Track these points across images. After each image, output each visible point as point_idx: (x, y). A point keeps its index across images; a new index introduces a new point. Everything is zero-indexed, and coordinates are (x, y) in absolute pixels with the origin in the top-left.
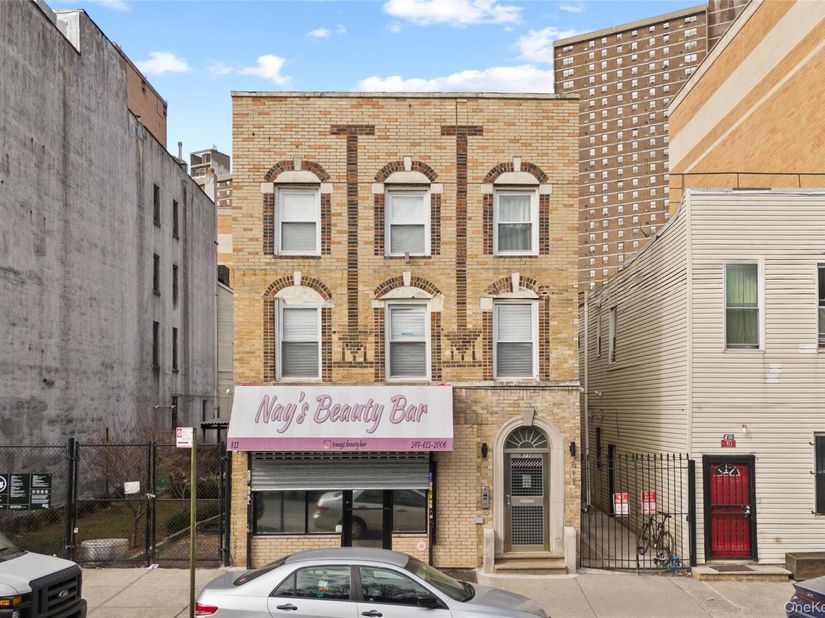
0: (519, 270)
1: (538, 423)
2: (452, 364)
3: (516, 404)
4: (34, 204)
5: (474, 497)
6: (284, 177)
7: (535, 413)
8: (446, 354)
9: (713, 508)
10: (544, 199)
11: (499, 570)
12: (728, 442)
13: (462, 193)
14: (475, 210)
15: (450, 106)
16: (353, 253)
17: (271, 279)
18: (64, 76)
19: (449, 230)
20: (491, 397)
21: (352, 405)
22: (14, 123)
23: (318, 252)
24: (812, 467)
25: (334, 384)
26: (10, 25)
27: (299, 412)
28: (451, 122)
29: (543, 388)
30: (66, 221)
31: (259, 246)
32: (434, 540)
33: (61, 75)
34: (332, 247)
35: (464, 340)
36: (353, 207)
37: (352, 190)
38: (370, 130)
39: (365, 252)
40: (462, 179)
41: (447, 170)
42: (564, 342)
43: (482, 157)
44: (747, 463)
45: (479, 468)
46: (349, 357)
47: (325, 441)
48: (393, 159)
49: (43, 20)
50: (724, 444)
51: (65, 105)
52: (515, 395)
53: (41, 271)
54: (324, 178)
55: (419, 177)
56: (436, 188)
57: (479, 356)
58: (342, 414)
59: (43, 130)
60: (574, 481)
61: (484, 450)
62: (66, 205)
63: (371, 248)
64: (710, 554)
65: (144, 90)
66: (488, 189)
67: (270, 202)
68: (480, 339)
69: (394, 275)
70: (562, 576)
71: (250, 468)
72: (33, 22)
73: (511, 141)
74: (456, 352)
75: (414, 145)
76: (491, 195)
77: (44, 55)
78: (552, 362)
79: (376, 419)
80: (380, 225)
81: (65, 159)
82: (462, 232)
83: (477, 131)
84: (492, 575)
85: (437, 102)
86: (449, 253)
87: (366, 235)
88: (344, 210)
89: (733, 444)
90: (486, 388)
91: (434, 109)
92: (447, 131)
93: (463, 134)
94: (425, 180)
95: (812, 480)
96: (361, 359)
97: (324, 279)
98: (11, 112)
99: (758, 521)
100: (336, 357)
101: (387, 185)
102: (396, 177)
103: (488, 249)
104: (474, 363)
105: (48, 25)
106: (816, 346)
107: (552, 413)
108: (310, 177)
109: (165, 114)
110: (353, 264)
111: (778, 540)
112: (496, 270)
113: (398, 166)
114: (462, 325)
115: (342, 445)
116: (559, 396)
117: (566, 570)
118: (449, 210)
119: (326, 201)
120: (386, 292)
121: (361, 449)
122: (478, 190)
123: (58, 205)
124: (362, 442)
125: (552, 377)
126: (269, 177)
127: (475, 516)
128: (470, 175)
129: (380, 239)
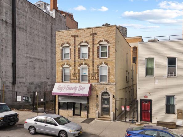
0: (104, 61)
1: (107, 91)
2: (92, 79)
3: (103, 87)
4: (45, 48)
5: (95, 105)
6: (64, 46)
7: (107, 89)
8: (90, 77)
9: (142, 110)
10: (109, 46)
11: (98, 119)
12: (146, 96)
13: (93, 46)
14: (96, 50)
15: (91, 30)
16: (75, 59)
17: (62, 64)
18: (51, 24)
19: (91, 54)
20: (98, 86)
21: (72, 87)
22: (40, 34)
23: (69, 59)
24: (165, 103)
25: (72, 83)
26: (39, 17)
27: (64, 88)
28: (92, 33)
29: (108, 84)
30: (52, 50)
31: (60, 58)
32: (88, 113)
33: (51, 23)
34: (71, 58)
35: (94, 75)
36: (75, 50)
37: (75, 47)
38: (78, 36)
39: (77, 59)
40: (93, 44)
41: (91, 42)
42: (112, 75)
43: (97, 39)
44: (150, 101)
45: (96, 99)
46: (74, 78)
47: (67, 93)
48: (82, 41)
49: (47, 14)
50: (145, 97)
51: (52, 29)
52: (103, 86)
53: (47, 59)
54: (70, 45)
55: (86, 44)
56: (89, 46)
57: (96, 78)
58: (70, 89)
59: (47, 34)
60: (114, 103)
61: (97, 96)
62: (52, 47)
63: (78, 58)
64: (141, 120)
65: (72, 21)
66: (98, 45)
67: (62, 50)
68: (97, 74)
69: (82, 63)
70: (110, 122)
71: (58, 97)
72: (44, 15)
73: (102, 36)
74: (92, 77)
75: (85, 38)
76: (99, 47)
77: (47, 21)
78: (110, 79)
79: (76, 90)
80: (79, 53)
81: (52, 38)
82: (93, 54)
83: (96, 34)
84: (97, 120)
85: (89, 29)
86: (91, 58)
87: (77, 55)
88: (73, 51)
89: (147, 97)
90: (98, 84)
91: (89, 31)
92: (91, 35)
93: (93, 35)
94: (87, 44)
95: (165, 106)
96: (76, 78)
97: (70, 64)
98: (40, 32)
99: (152, 114)
100: (72, 78)
101: (80, 46)
102: (82, 44)
103: (98, 57)
104: (96, 79)
105: (48, 15)
106: (166, 76)
107: (110, 89)
108: (68, 45)
109: (77, 25)
110: (75, 61)
111: (157, 118)
112: (100, 61)
113: (82, 42)
114: (93, 72)
115: (69, 94)
116: (111, 86)
117: (111, 120)
118: (91, 50)
119: (70, 49)
120: (80, 66)
121: (72, 95)
122: (96, 46)
123: (50, 47)
124: (73, 94)
125: (110, 82)
126: (61, 46)
127: (95, 109)
128: (95, 43)
129: (79, 56)
